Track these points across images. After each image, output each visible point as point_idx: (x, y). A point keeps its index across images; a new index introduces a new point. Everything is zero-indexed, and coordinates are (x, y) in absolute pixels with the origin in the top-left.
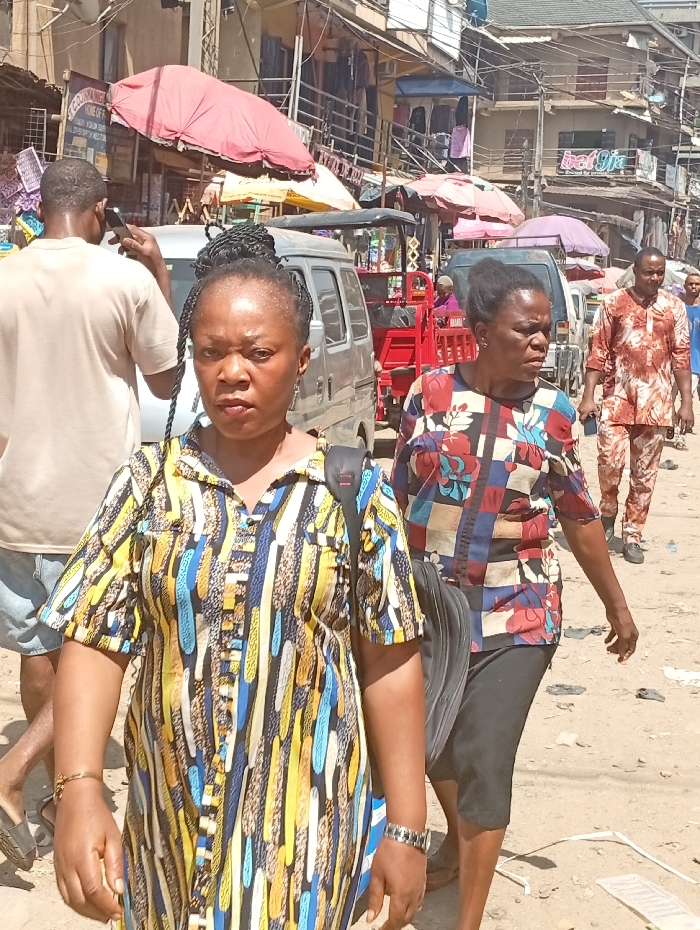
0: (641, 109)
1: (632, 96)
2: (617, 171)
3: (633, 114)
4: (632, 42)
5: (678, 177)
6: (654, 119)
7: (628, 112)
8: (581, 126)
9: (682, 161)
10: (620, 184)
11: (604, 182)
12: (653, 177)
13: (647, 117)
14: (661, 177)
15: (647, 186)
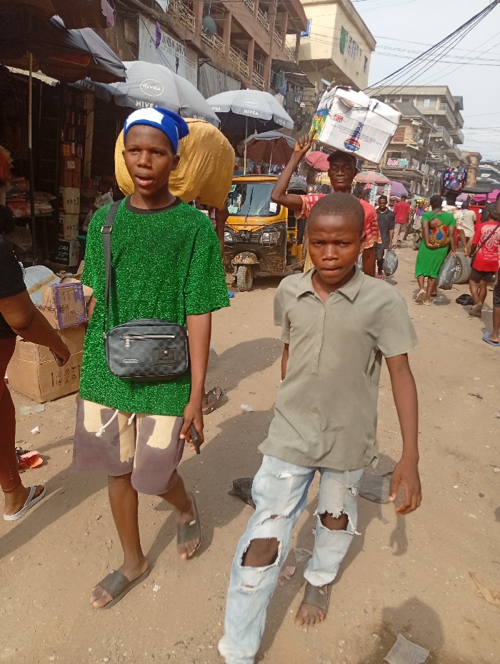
0: (415, 145)
1: (412, 141)
2: (406, 166)
3: (412, 147)
4: (414, 123)
5: (425, 168)
6: (419, 148)
8: (395, 150)
9: (428, 163)
10: (406, 170)
11: (402, 169)
12: (418, 168)
13: (417, 148)
14: (420, 169)
15: (415, 171)
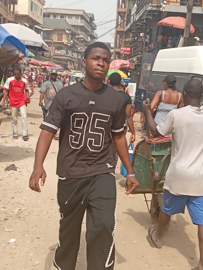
0: (68, 43)
1: (67, 41)
2: (65, 54)
4: (67, 31)
5: (75, 55)
6: (71, 45)
7: (66, 44)
8: (58, 45)
9: (76, 52)
10: (65, 56)
11: (63, 56)
12: (71, 55)
15: (70, 57)
